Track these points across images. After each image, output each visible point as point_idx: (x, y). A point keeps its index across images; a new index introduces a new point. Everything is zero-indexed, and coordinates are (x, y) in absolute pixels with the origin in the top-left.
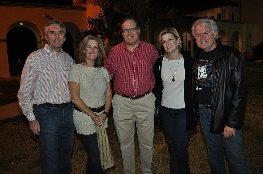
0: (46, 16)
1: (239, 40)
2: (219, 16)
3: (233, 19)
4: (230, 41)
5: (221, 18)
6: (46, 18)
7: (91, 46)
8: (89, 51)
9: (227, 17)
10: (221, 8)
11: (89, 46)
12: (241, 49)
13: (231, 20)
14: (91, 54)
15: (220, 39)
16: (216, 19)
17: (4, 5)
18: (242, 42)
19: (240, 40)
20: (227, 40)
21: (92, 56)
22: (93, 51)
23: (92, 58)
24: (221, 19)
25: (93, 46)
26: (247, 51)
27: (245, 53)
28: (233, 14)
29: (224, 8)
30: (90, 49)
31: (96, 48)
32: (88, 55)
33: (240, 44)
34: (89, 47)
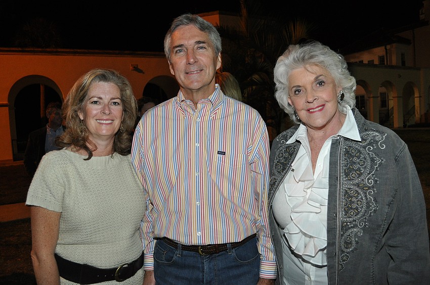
0: (134, 67)
1: (414, 94)
2: (382, 59)
3: (403, 63)
4: (400, 97)
5: (385, 62)
6: (134, 70)
7: (100, 98)
8: (95, 112)
9: (394, 60)
10: (384, 47)
11: (95, 99)
12: (419, 108)
13: (401, 65)
14: (103, 122)
15: (385, 93)
16: (378, 63)
17: (78, 55)
18: (420, 97)
19: (417, 95)
20: (397, 96)
21: (104, 127)
22: (107, 112)
23: (104, 132)
24: (386, 64)
25: (106, 98)
26: (428, 111)
27: (425, 113)
28: (403, 55)
29: (388, 47)
30: (100, 107)
31: (115, 103)
32: (92, 124)
33: (417, 101)
34: (96, 102)
